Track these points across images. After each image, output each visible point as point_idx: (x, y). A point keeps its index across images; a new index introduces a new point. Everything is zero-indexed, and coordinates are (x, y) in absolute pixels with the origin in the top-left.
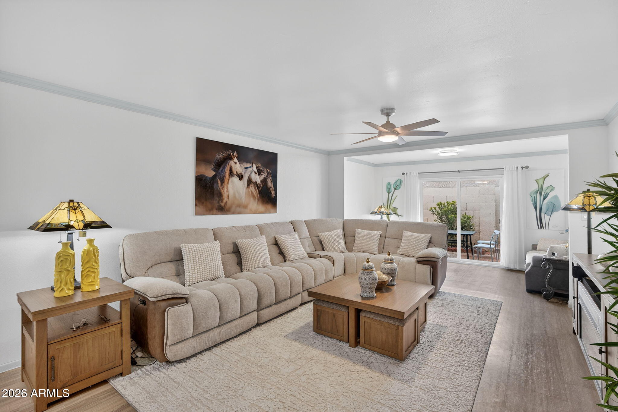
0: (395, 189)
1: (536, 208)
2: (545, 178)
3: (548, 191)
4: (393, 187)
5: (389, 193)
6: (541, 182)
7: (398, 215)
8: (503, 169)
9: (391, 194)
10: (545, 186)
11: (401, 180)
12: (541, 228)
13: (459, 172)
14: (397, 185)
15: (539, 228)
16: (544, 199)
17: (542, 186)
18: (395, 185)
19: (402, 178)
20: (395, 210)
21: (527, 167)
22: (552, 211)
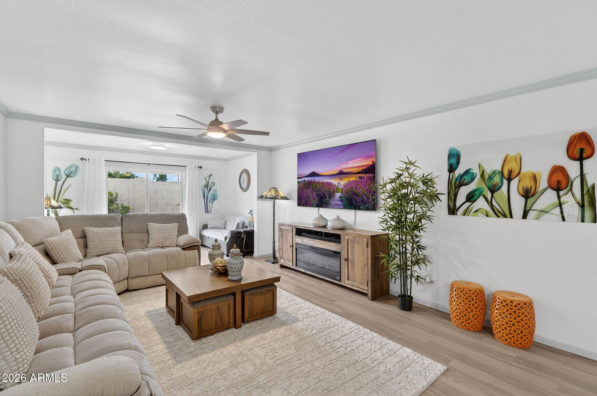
0: (68, 176)
1: (204, 197)
2: (211, 176)
3: (211, 186)
4: (63, 174)
5: (57, 181)
6: (207, 179)
7: (72, 209)
8: (186, 166)
9: (60, 183)
10: (210, 182)
11: (77, 167)
12: (207, 213)
13: (148, 165)
14: (71, 172)
15: (206, 213)
16: (209, 191)
17: (208, 182)
18: (67, 171)
19: (80, 164)
20: (67, 202)
21: (201, 167)
22: (213, 200)
